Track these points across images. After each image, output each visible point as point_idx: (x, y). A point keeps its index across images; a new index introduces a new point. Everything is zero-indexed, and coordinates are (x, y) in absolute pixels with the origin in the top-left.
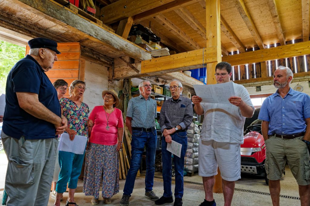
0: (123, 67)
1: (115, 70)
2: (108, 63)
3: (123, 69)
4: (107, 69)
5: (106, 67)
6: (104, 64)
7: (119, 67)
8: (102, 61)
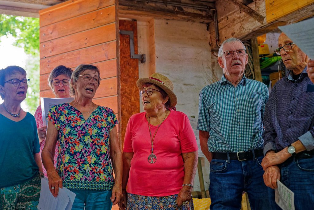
0: (233, 17)
1: (220, 25)
2: (204, 14)
3: (234, 20)
4: (206, 28)
5: (201, 24)
6: (195, 20)
7: (226, 19)
8: (189, 14)
